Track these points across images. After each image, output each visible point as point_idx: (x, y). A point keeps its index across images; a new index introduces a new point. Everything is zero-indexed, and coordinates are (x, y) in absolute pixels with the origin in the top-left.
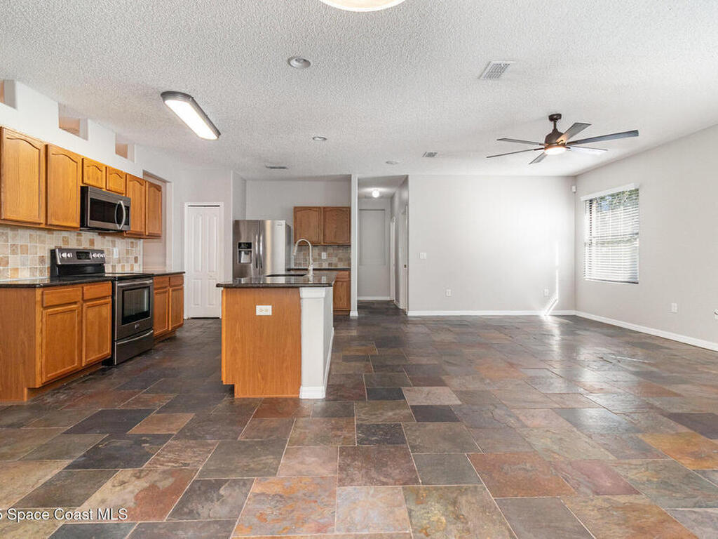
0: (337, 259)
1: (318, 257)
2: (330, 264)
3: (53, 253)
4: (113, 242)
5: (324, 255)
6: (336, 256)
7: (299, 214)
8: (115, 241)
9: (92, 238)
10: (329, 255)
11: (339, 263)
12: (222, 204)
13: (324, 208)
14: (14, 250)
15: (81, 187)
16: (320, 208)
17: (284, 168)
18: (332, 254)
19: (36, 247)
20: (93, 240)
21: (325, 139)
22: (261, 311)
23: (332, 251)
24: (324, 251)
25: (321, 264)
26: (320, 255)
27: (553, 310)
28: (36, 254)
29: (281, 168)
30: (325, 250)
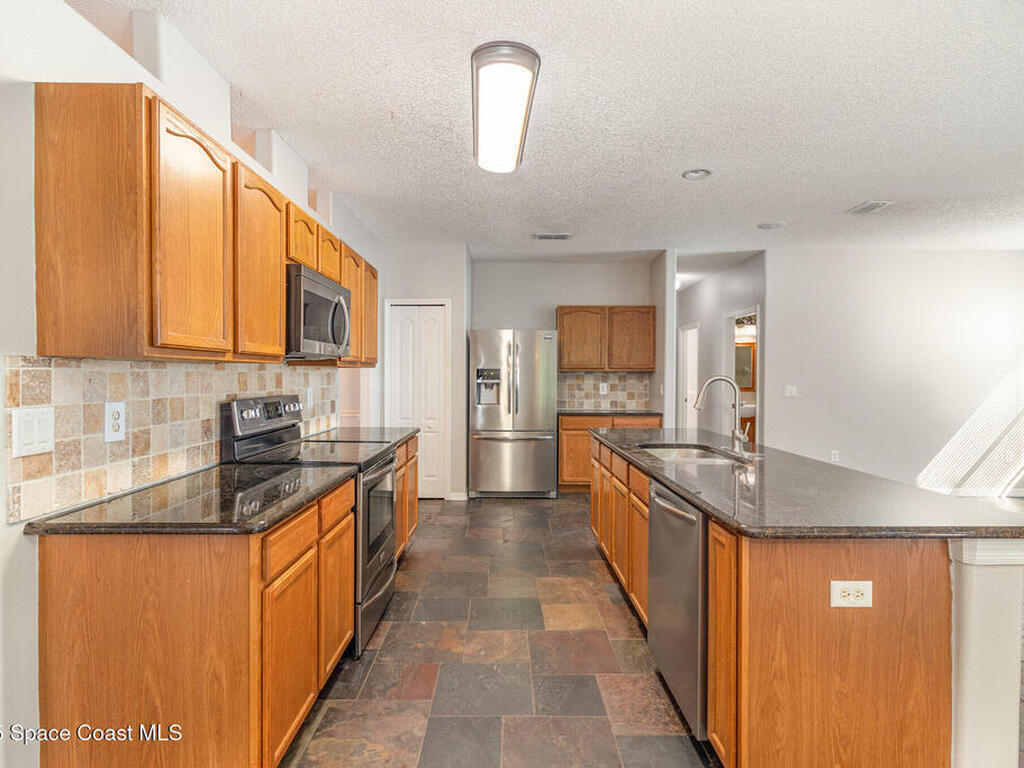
0: (625, 393)
1: (593, 391)
2: (614, 403)
3: (225, 409)
4: (306, 375)
5: (604, 388)
6: (624, 390)
7: (567, 319)
8: (308, 374)
9: (278, 371)
10: (613, 388)
11: (628, 402)
12: (448, 302)
13: (611, 308)
14: (159, 411)
15: (287, 265)
16: (602, 308)
17: (563, 237)
18: (615, 385)
19: (197, 400)
20: (281, 374)
21: (708, 172)
22: (846, 594)
23: (617, 382)
24: (603, 381)
25: (598, 404)
26: (596, 388)
27: (1017, 486)
28: (198, 415)
29: (557, 237)
30: (605, 379)
